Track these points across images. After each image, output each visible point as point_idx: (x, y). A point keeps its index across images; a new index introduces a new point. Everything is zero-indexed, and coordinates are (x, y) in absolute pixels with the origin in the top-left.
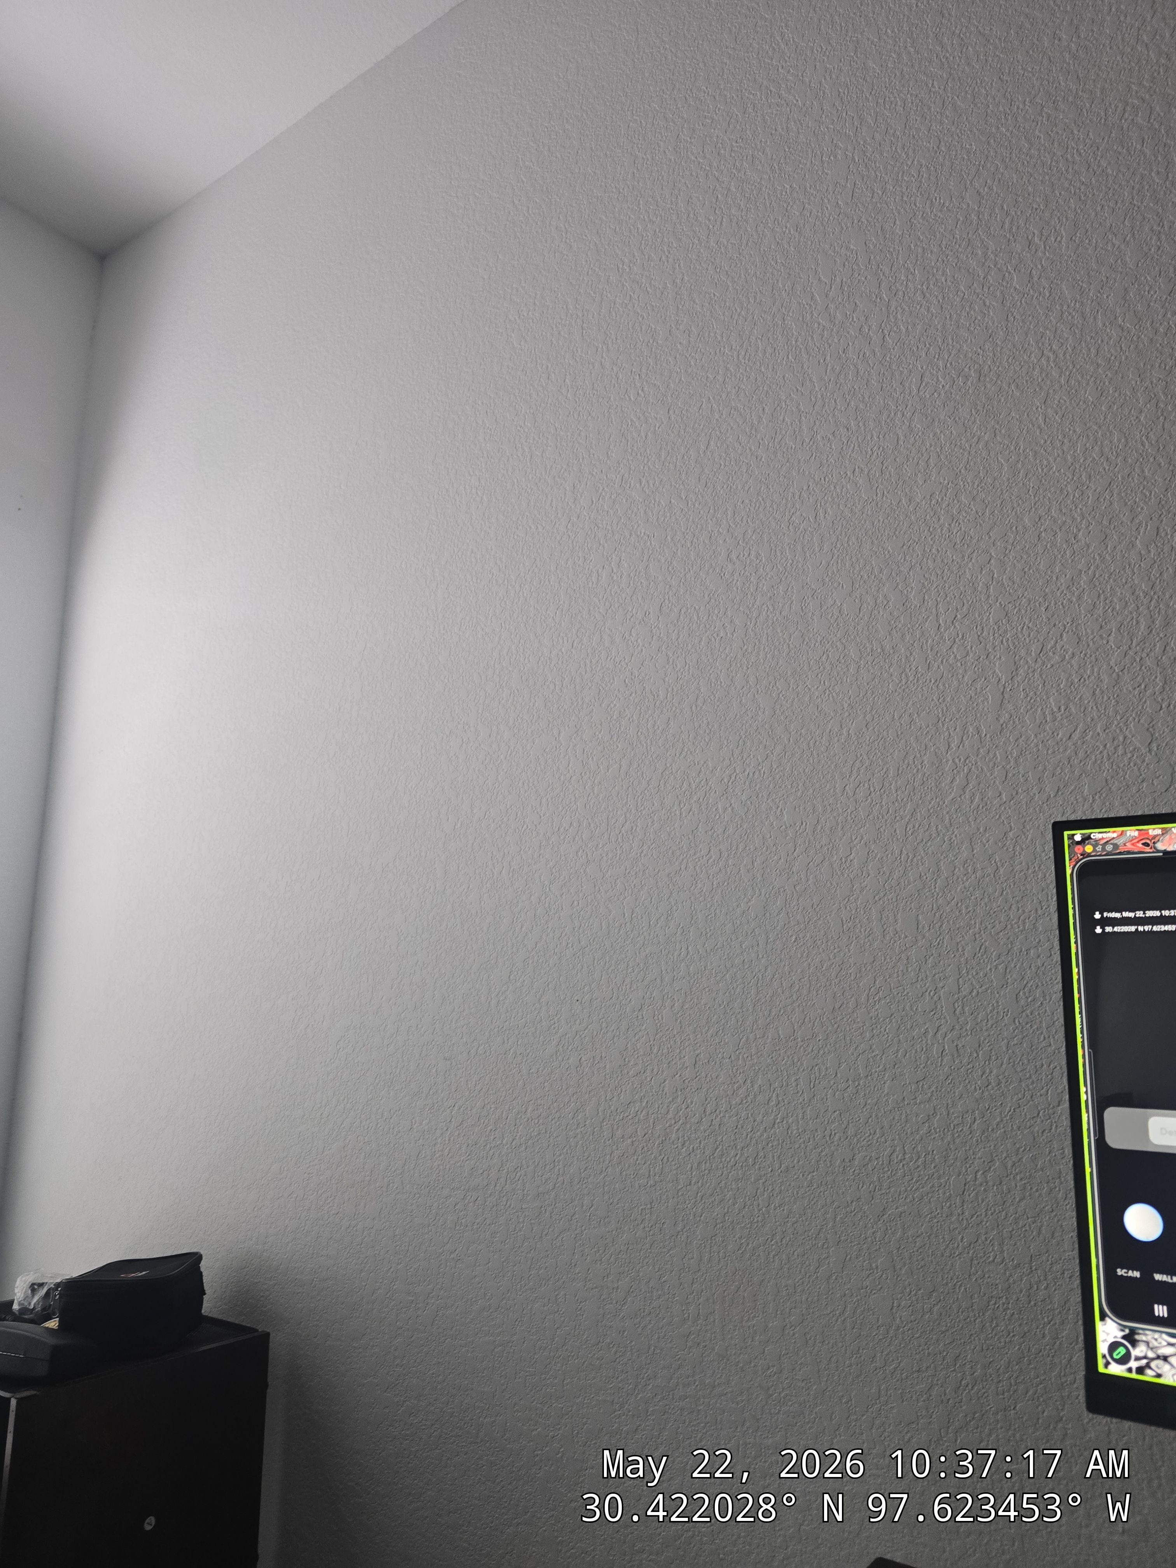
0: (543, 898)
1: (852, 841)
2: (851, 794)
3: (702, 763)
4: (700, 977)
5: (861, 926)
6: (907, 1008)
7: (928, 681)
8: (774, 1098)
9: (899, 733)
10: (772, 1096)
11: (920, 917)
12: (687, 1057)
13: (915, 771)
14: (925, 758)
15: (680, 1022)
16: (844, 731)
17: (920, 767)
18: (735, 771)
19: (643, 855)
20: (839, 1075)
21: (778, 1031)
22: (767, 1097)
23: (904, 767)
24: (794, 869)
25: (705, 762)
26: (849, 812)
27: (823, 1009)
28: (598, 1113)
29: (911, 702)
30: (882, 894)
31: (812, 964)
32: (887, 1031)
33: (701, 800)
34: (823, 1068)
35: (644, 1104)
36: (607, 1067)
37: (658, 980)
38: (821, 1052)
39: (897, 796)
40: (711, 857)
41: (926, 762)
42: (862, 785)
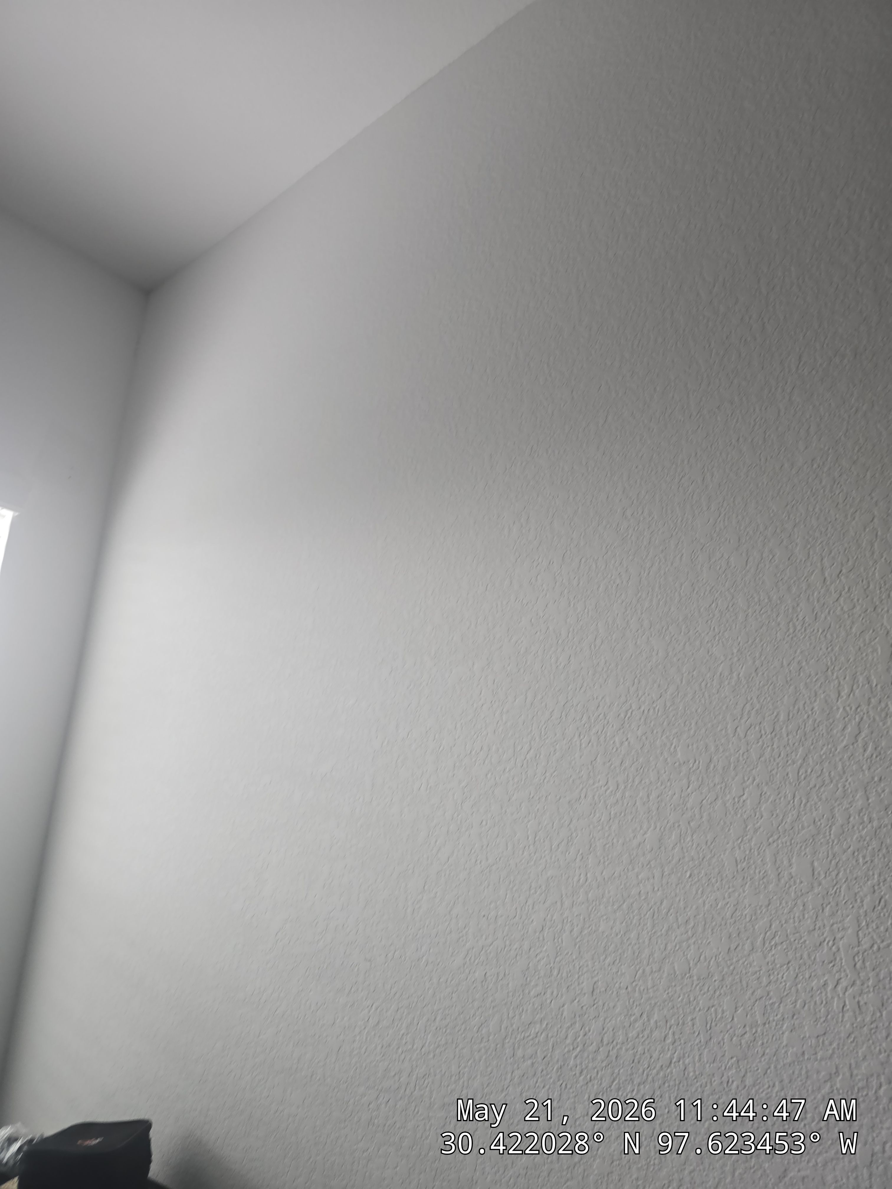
0: (456, 815)
1: (744, 782)
2: (742, 735)
3: (600, 698)
4: (598, 904)
5: (756, 868)
6: (805, 956)
7: (816, 631)
8: (670, 1035)
9: (789, 679)
10: (668, 1033)
11: (816, 864)
12: (584, 984)
13: (806, 716)
14: (816, 704)
15: (579, 947)
16: (735, 675)
17: (810, 713)
18: (631, 707)
19: (545, 781)
20: (735, 1019)
21: (674, 967)
22: (663, 1035)
23: (795, 712)
24: (689, 805)
25: (603, 698)
26: (741, 752)
27: (718, 948)
28: (501, 1030)
29: (799, 651)
30: (776, 837)
31: (707, 902)
32: (785, 978)
33: (600, 732)
34: (720, 1011)
35: (544, 1026)
36: (510, 985)
37: (559, 904)
38: (718, 993)
39: (788, 740)
40: (608, 788)
41: (816, 708)
42: (753, 727)
